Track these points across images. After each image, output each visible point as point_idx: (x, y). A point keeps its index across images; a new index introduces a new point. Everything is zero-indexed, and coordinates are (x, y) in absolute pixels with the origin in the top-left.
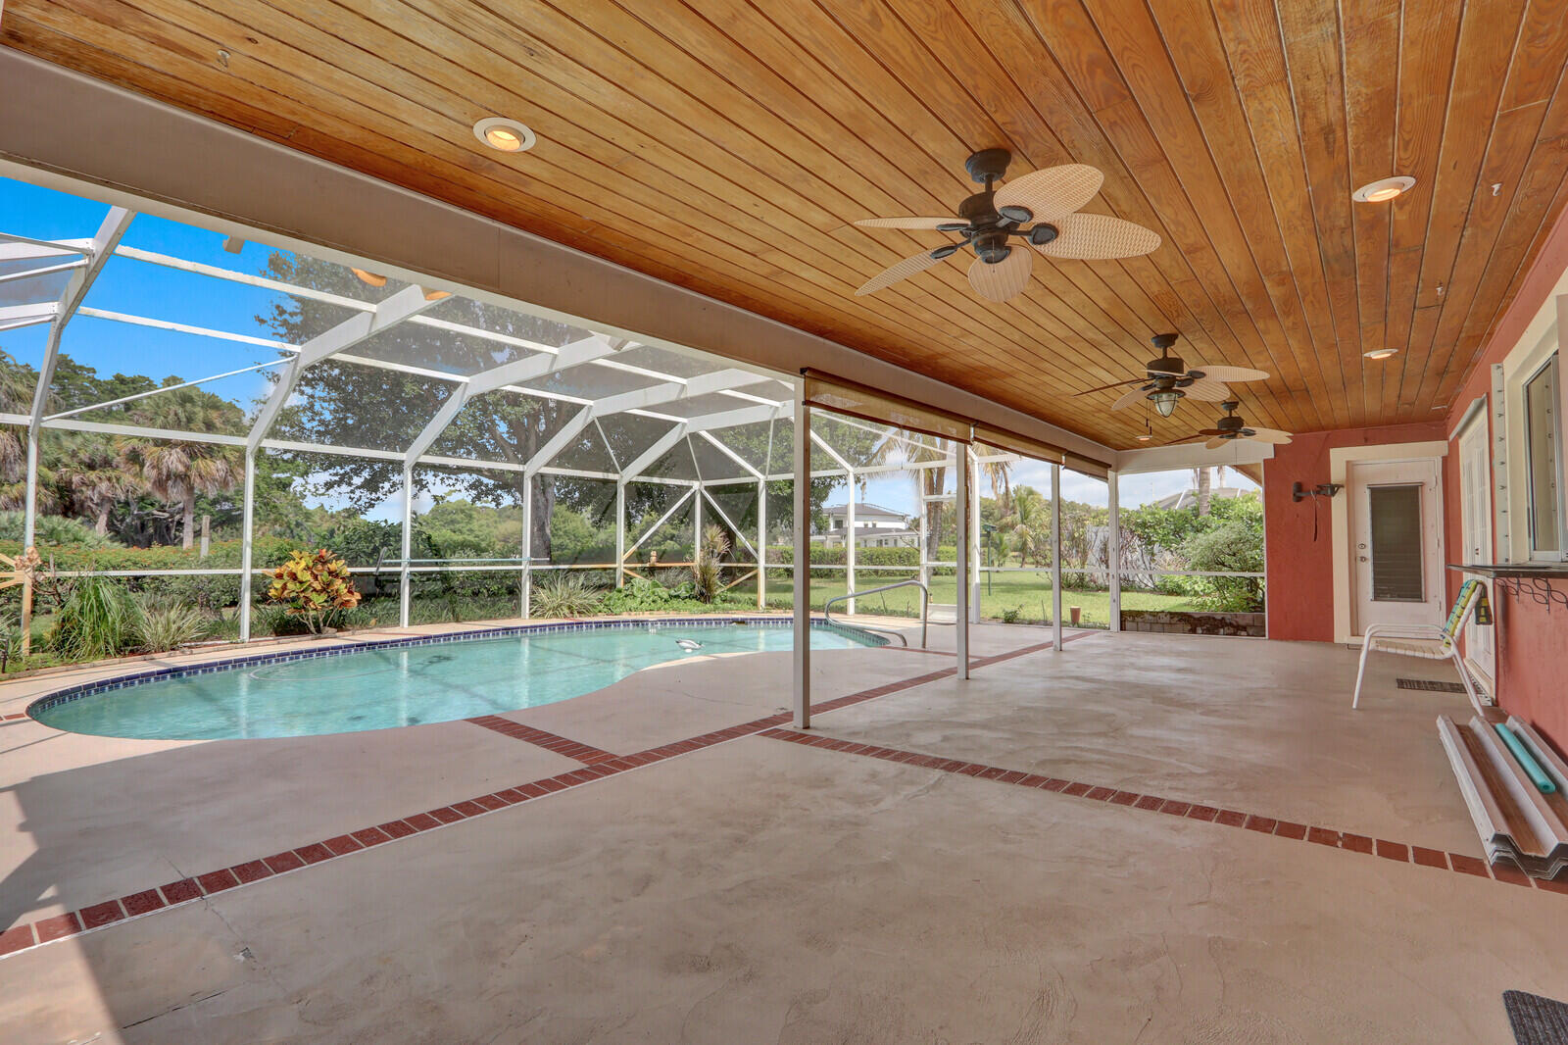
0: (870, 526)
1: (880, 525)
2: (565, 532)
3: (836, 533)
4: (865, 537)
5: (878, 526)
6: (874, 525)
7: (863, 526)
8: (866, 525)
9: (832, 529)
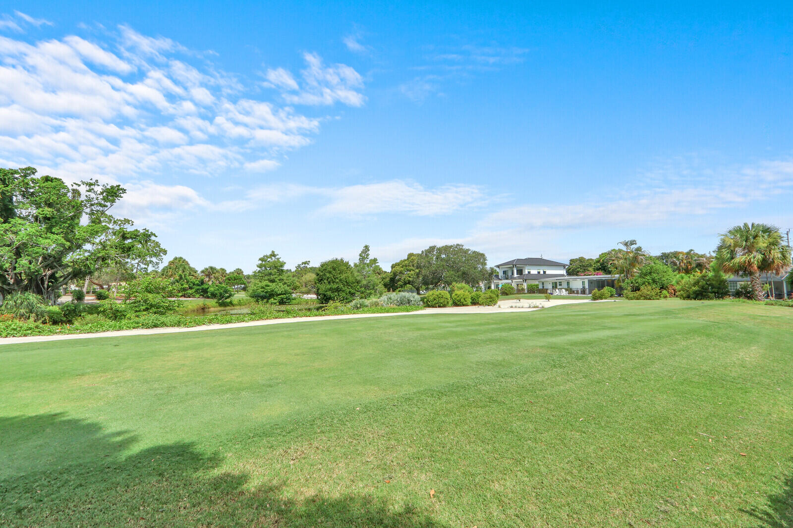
0: (542, 272)
1: (548, 272)
2: (340, 280)
3: (519, 278)
4: (543, 280)
5: (547, 273)
6: (544, 272)
7: (537, 273)
8: (539, 272)
9: (515, 275)
